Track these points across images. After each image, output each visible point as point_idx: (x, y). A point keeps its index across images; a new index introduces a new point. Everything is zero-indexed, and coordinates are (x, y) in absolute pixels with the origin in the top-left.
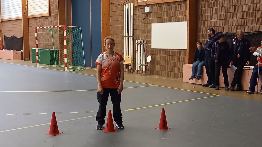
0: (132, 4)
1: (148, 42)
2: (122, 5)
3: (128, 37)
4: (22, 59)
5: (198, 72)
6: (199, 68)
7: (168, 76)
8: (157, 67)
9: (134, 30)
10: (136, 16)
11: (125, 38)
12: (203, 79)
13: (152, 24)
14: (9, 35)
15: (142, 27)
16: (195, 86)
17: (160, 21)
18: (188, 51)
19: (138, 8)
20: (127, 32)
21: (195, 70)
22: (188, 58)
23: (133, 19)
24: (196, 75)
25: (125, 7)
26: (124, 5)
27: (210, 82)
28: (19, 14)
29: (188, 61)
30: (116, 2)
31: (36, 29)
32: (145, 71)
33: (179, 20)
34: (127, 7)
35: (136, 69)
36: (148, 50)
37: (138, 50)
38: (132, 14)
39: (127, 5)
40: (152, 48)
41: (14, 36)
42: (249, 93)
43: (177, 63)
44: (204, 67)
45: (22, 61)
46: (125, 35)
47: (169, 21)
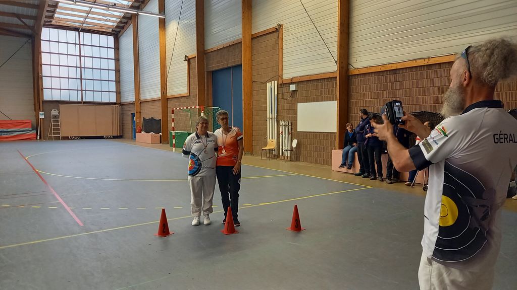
0: (276, 82)
1: (293, 124)
2: (265, 83)
3: (272, 118)
4: (161, 143)
5: (349, 160)
6: (350, 154)
7: (316, 162)
8: (304, 152)
9: (278, 111)
10: (280, 95)
11: (268, 119)
12: (354, 166)
13: (298, 104)
14: (148, 117)
15: (287, 107)
16: (345, 175)
17: (307, 101)
18: (338, 134)
19: (283, 86)
20: (270, 113)
21: (346, 156)
22: (337, 143)
23: (278, 99)
24: (347, 162)
25: (269, 85)
26: (268, 83)
27: (362, 171)
28: (158, 95)
29: (337, 146)
30: (259, 80)
31: (173, 111)
32: (291, 157)
33: (328, 99)
34: (270, 85)
35: (281, 155)
36: (293, 133)
37: (282, 133)
38: (276, 93)
39: (270, 83)
40: (298, 131)
41: (152, 118)
42: (409, 185)
43: (326, 148)
44: (356, 153)
45: (160, 144)
46: (268, 117)
47: (317, 100)
